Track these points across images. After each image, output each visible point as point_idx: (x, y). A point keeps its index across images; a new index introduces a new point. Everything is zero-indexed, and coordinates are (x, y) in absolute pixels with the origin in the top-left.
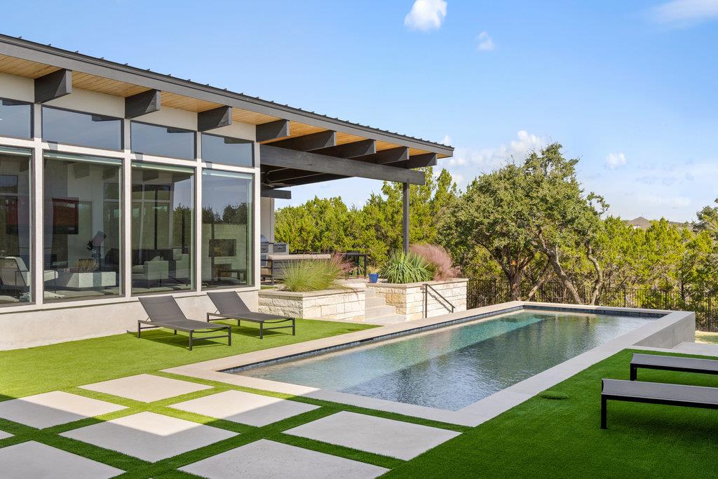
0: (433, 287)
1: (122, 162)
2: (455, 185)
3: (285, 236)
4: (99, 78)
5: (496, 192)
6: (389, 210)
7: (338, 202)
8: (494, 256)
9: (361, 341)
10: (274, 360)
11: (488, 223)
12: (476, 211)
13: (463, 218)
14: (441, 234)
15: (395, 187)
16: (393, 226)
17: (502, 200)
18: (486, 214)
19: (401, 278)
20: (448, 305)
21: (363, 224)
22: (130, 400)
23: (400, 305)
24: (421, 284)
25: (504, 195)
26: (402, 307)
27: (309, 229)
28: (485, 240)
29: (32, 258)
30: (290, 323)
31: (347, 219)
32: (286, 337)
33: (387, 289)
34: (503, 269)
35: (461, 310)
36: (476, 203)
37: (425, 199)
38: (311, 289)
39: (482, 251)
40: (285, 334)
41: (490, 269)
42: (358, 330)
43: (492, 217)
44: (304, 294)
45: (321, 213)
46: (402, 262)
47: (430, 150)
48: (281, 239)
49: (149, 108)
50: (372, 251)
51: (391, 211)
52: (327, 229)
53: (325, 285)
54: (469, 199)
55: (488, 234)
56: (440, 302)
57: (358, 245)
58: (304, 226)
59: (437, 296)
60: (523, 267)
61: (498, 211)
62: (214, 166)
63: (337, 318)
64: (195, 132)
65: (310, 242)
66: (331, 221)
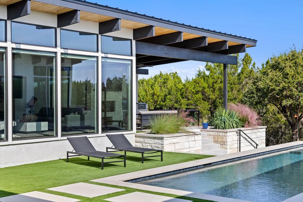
0: (244, 131)
1: (56, 55)
2: (254, 64)
3: (143, 99)
4: (45, 4)
5: (283, 69)
6: (211, 81)
7: (175, 75)
8: (281, 111)
9: (204, 165)
10: (154, 175)
11: (279, 89)
12: (271, 81)
13: (262, 87)
14: (246, 97)
15: (215, 66)
16: (213, 91)
17: (288, 74)
18: (277, 83)
19: (223, 125)
20: (253, 144)
21: (194, 90)
22: (80, 196)
23: (223, 143)
24: (236, 129)
25: (290, 71)
26: (224, 144)
27: (158, 94)
28: (275, 100)
29: (6, 113)
30: (159, 154)
31: (183, 87)
32: (157, 162)
33: (215, 133)
34: (288, 120)
35: (262, 147)
36: (270, 75)
37: (234, 74)
38: (168, 133)
39: (272, 108)
40: (156, 160)
41: (278, 120)
42: (201, 158)
43: (281, 86)
44: (164, 136)
45: (164, 83)
46: (223, 115)
47: (241, 42)
48: (141, 100)
49: (73, 21)
50: (200, 108)
51: (212, 82)
52: (169, 94)
53: (176, 130)
54: (265, 73)
55: (278, 97)
56: (249, 142)
57: (191, 104)
58: (155, 92)
59: (247, 137)
60: (301, 119)
61: (285, 82)
62: (109, 56)
63: (185, 151)
64: (97, 35)
65: (159, 102)
66: (171, 88)
